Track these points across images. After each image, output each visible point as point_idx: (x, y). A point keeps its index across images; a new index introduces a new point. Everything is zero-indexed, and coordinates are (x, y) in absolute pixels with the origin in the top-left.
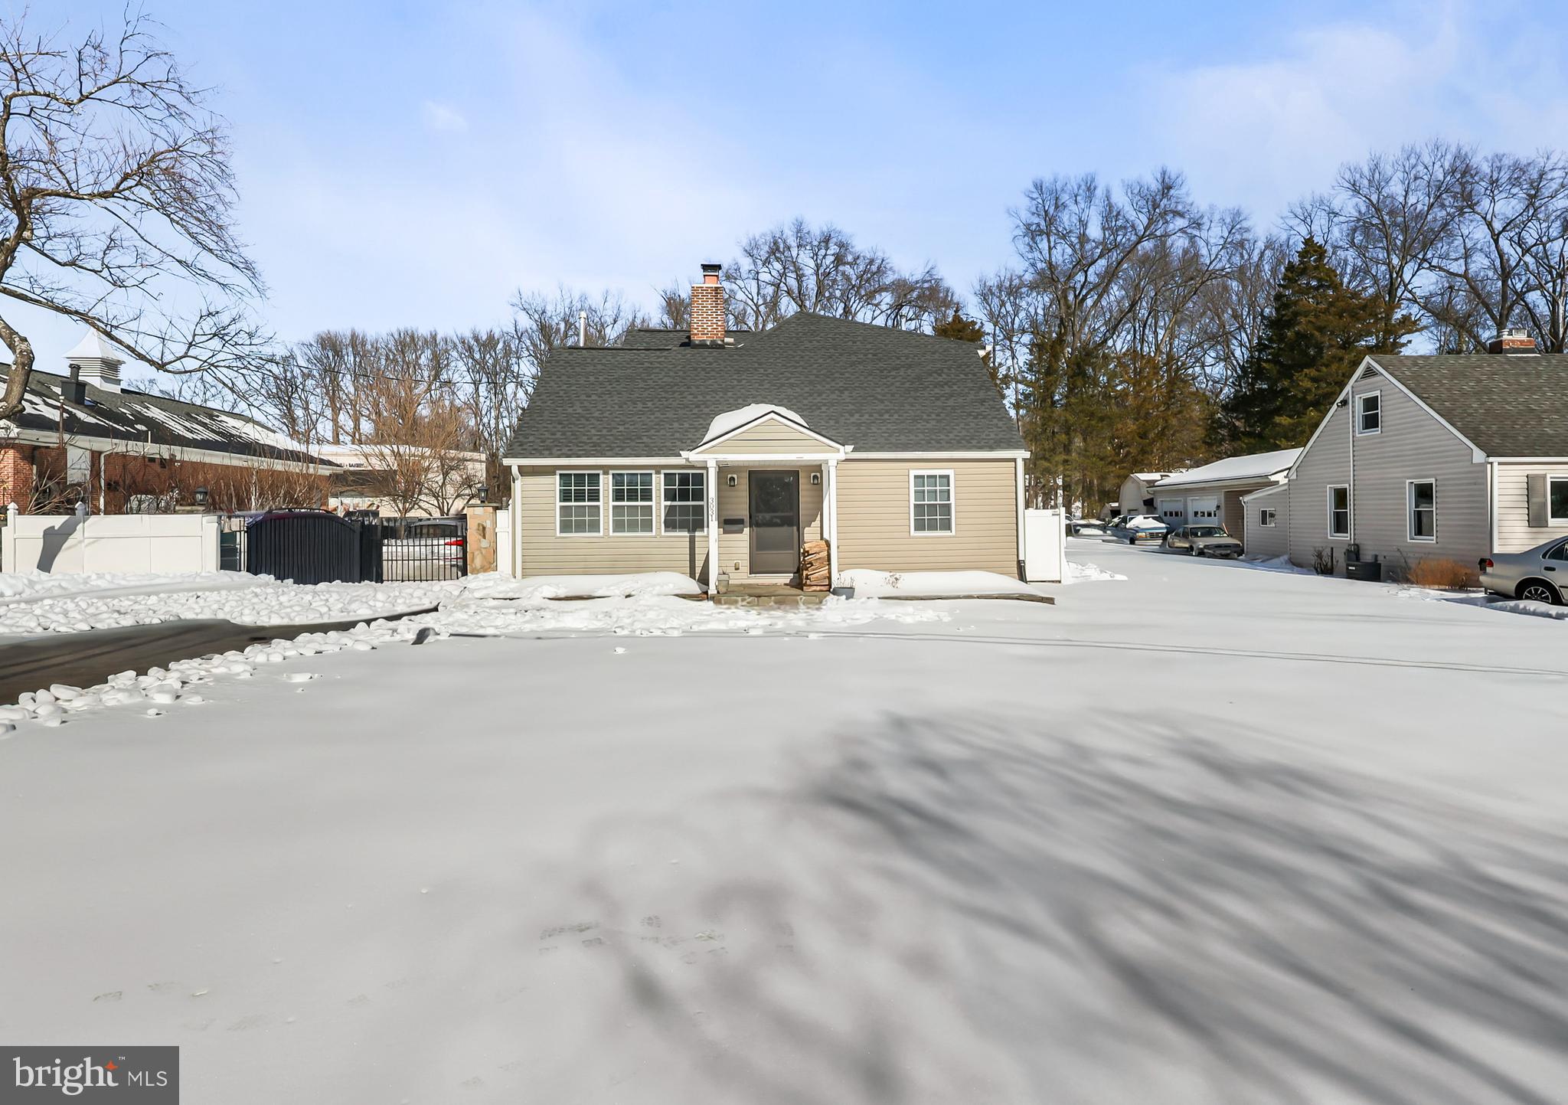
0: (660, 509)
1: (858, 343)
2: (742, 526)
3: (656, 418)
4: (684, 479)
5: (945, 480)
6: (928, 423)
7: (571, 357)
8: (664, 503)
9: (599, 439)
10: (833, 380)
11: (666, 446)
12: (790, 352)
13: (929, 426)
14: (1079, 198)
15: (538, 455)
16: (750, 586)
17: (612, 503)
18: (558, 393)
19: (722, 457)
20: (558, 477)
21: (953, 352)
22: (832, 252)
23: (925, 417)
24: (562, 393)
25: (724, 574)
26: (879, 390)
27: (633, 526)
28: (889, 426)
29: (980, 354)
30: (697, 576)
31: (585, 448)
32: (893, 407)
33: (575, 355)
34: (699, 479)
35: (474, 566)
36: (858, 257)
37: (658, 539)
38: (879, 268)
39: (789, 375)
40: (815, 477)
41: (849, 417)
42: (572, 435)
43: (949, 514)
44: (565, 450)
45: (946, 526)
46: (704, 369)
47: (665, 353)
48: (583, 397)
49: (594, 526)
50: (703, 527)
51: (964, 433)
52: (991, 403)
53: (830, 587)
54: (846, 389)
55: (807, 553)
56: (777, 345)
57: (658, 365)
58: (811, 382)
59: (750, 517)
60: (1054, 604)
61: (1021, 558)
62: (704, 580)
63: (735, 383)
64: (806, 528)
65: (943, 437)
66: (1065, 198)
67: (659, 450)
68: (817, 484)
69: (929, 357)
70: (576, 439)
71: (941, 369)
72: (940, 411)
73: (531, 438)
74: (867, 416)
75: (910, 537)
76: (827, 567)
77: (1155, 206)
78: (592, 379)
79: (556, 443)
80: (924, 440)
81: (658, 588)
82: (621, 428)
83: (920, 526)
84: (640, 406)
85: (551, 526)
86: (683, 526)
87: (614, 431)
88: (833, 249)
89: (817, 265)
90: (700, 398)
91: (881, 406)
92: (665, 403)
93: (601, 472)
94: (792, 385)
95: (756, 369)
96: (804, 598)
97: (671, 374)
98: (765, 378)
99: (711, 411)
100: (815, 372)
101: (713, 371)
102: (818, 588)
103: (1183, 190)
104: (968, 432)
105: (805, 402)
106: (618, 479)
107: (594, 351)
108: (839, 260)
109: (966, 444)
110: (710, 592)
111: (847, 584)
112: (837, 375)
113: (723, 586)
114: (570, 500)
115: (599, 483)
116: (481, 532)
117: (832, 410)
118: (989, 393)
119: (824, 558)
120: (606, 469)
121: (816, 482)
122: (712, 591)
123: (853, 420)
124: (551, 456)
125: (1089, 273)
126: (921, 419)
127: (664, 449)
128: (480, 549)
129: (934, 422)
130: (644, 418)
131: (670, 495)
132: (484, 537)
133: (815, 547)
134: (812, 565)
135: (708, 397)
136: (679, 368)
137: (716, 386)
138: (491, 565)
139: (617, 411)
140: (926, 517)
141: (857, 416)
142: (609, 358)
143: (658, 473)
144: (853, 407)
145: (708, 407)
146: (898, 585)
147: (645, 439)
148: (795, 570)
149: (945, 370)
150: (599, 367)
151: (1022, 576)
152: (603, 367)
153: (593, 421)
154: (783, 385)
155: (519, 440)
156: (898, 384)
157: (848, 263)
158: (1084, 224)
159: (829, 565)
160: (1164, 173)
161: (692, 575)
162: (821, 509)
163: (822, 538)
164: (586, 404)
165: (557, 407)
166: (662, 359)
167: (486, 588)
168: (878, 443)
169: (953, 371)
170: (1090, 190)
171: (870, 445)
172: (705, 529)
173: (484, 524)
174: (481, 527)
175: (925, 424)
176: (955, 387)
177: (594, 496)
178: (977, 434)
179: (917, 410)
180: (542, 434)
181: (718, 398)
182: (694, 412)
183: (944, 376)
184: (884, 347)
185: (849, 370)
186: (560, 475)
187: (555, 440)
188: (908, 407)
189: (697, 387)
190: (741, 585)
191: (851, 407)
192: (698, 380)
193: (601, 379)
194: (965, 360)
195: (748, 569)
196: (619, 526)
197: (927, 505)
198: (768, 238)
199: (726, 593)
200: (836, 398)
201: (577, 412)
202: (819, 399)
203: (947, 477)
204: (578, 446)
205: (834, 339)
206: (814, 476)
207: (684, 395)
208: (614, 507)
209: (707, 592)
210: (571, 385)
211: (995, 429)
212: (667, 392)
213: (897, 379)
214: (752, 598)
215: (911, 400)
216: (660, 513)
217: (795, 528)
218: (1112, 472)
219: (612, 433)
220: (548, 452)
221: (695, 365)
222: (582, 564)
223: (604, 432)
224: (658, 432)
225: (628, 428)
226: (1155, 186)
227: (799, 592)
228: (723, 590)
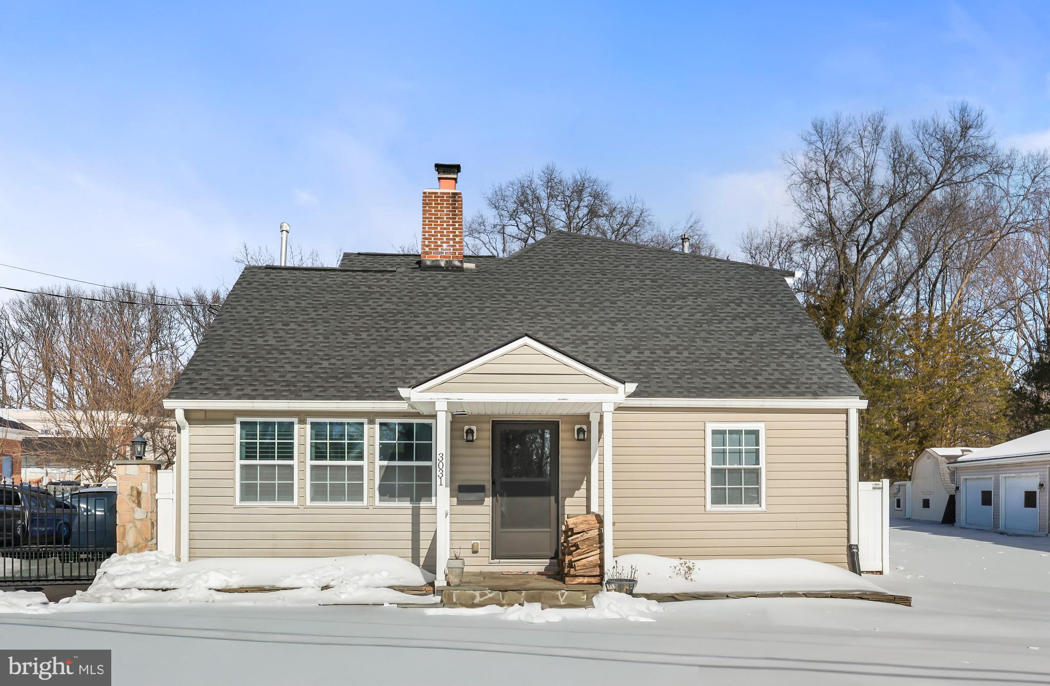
0: (373, 471)
1: (632, 267)
2: (483, 494)
3: (371, 352)
4: (407, 431)
5: (753, 436)
6: (728, 362)
7: (267, 279)
8: (379, 463)
9: (295, 377)
10: (604, 310)
11: (382, 387)
12: (546, 277)
13: (729, 366)
14: (864, 140)
15: (211, 395)
16: (492, 576)
17: (309, 463)
18: (247, 320)
19: (455, 397)
20: (238, 426)
21: (754, 278)
22: (586, 204)
23: (723, 355)
24: (251, 320)
25: (457, 559)
26: (661, 322)
27: (337, 494)
28: (678, 366)
29: (788, 282)
30: (422, 560)
31: (275, 387)
32: (681, 343)
33: (272, 276)
34: (427, 431)
35: (125, 544)
36: (614, 209)
37: (371, 511)
38: (637, 222)
39: (546, 303)
40: (580, 431)
41: (624, 354)
42: (259, 371)
43: (758, 482)
44: (248, 390)
45: (754, 497)
46: (435, 295)
47: (388, 276)
48: (279, 325)
49: (287, 492)
50: (431, 496)
51: (777, 375)
52: (808, 339)
53: (602, 579)
54: (619, 320)
55: (570, 532)
56: (530, 269)
57: (379, 290)
58: (574, 312)
59: (493, 483)
60: (910, 606)
61: (853, 541)
62: (430, 566)
63: (477, 311)
64: (568, 499)
65: (749, 380)
66: (848, 140)
67: (374, 392)
68: (584, 440)
69: (723, 285)
70: (265, 376)
71: (740, 299)
72: (743, 348)
73: (205, 375)
74: (647, 353)
75: (706, 513)
76: (598, 551)
77: (950, 150)
78: (292, 304)
79: (236, 382)
80: (725, 383)
81: (366, 577)
82: (325, 364)
83: (718, 498)
84: (351, 337)
85: (228, 492)
86: (404, 493)
87: (315, 368)
88: (587, 200)
89: (569, 218)
90: (430, 328)
91: (667, 342)
92: (385, 334)
93: (295, 420)
94: (548, 315)
95: (503, 296)
96: (566, 593)
97: (394, 299)
98: (515, 306)
99: (443, 344)
100: (578, 300)
101: (448, 296)
102: (586, 580)
103: (984, 132)
104: (782, 374)
105: (567, 335)
106: (318, 430)
107: (297, 272)
108: (593, 213)
109: (781, 389)
110: (437, 584)
111: (626, 575)
112: (607, 304)
113: (456, 576)
114: (255, 458)
115: (292, 435)
116: (134, 499)
117: (601, 345)
118: (805, 327)
119: (593, 538)
120: (302, 416)
121: (581, 437)
122: (440, 582)
123: (629, 357)
124: (229, 396)
125: (874, 225)
126: (719, 358)
127: (380, 390)
128: (133, 521)
129: (736, 362)
130: (355, 352)
131: (386, 453)
132: (139, 505)
133: (581, 523)
134: (578, 548)
135: (441, 328)
136: (405, 293)
137: (451, 314)
138: (149, 542)
139: (322, 342)
140: (727, 486)
141: (635, 353)
142: (316, 280)
143: (372, 422)
144: (629, 342)
145: (440, 340)
146: (692, 576)
147: (355, 378)
148: (553, 555)
149: (745, 300)
150: (303, 290)
151: (854, 566)
152: (308, 291)
153: (288, 354)
154: (538, 314)
155: (188, 376)
156: (686, 315)
157: (604, 215)
158: (870, 169)
159: (601, 548)
160: (963, 110)
161: (415, 560)
162: (588, 473)
163: (588, 511)
164: (282, 333)
165: (243, 336)
166: (384, 282)
167: (134, 573)
168: (665, 387)
169: (755, 301)
170: (878, 133)
171: (655, 389)
172: (433, 498)
173: (139, 488)
174: (135, 493)
175: (724, 363)
176: (760, 320)
177: (287, 452)
178: (794, 377)
179: (713, 346)
180: (219, 370)
181: (453, 328)
182: (421, 345)
183: (744, 307)
184: (665, 272)
185: (620, 298)
186: (242, 423)
187: (236, 377)
188: (699, 343)
189: (427, 315)
190: (481, 574)
191: (626, 342)
192: (428, 308)
193: (304, 304)
194: (769, 288)
195: (488, 553)
196: (319, 493)
197: (729, 470)
198: (515, 188)
199: (459, 585)
200: (606, 330)
201: (269, 343)
202: (584, 332)
203: (756, 433)
204: (265, 385)
205: (601, 263)
206: (578, 429)
207: (409, 325)
208: (313, 468)
209: (434, 582)
210: (264, 311)
211: (817, 371)
212: (387, 321)
213: (684, 310)
214: (494, 593)
215: (703, 334)
216: (374, 476)
217: (553, 498)
218: (900, 447)
219: (312, 369)
220: (225, 392)
221: (426, 290)
222: (269, 544)
223: (303, 368)
224: (374, 369)
225: (334, 364)
226: (952, 126)
227: (558, 584)
228: (455, 580)
